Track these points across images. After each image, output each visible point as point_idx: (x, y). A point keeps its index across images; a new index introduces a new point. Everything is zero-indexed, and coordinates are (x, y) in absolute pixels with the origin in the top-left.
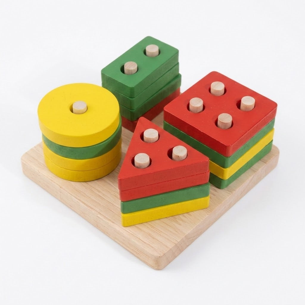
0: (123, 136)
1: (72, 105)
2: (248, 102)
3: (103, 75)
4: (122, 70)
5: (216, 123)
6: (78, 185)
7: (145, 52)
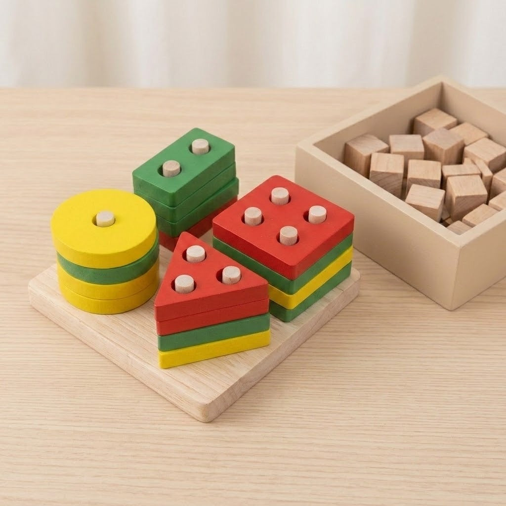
0: (161, 258)
1: (96, 216)
2: (317, 212)
3: (135, 178)
4: (161, 171)
5: (278, 239)
6: (103, 319)
7: (190, 148)
